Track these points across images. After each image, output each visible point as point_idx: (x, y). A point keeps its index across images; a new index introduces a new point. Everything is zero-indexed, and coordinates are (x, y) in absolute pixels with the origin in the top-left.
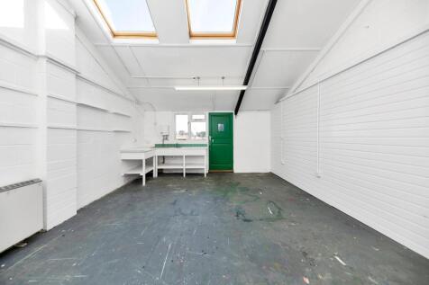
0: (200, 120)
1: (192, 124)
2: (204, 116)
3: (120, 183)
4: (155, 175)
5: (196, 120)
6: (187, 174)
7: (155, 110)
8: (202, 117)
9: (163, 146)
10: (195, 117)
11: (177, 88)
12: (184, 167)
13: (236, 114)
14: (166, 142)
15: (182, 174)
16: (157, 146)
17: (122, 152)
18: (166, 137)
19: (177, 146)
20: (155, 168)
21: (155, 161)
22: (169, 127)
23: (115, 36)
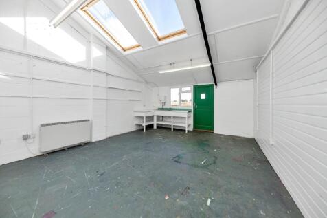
0: (187, 91)
1: (182, 94)
2: (190, 89)
3: (134, 128)
4: (155, 127)
5: (184, 92)
6: (174, 129)
7: (157, 87)
8: (189, 89)
9: (163, 109)
10: (183, 89)
11: (161, 72)
12: (172, 124)
13: (216, 84)
14: (164, 107)
15: (171, 129)
16: (159, 109)
17: (135, 111)
18: (164, 104)
19: (170, 109)
20: (155, 123)
21: (155, 118)
22: (165, 97)
23: (125, 50)
